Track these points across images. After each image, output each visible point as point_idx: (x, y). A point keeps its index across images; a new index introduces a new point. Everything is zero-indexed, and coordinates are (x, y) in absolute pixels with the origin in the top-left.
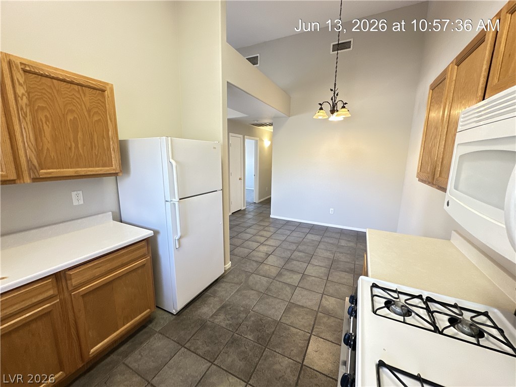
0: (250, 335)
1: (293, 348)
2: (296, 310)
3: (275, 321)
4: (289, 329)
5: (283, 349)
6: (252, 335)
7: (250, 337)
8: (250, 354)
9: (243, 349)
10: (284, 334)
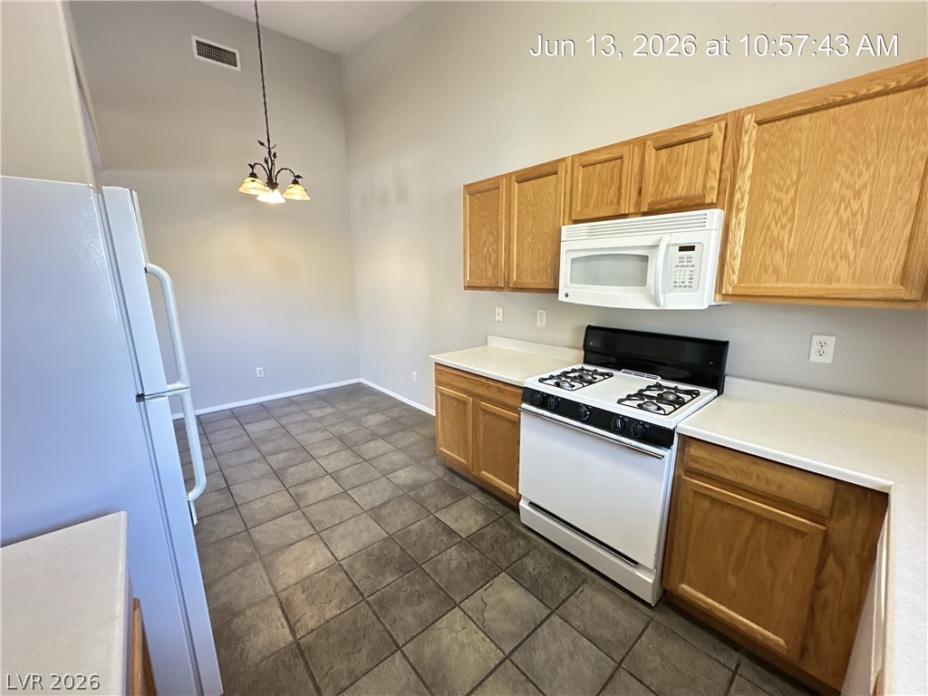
0: (386, 578)
1: (439, 539)
2: (387, 511)
3: (384, 540)
4: (411, 531)
5: (435, 548)
6: (389, 576)
7: (390, 579)
8: (417, 588)
9: (402, 595)
10: (414, 539)
